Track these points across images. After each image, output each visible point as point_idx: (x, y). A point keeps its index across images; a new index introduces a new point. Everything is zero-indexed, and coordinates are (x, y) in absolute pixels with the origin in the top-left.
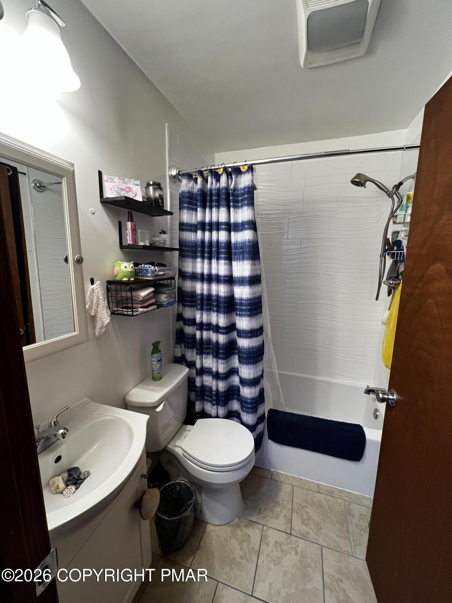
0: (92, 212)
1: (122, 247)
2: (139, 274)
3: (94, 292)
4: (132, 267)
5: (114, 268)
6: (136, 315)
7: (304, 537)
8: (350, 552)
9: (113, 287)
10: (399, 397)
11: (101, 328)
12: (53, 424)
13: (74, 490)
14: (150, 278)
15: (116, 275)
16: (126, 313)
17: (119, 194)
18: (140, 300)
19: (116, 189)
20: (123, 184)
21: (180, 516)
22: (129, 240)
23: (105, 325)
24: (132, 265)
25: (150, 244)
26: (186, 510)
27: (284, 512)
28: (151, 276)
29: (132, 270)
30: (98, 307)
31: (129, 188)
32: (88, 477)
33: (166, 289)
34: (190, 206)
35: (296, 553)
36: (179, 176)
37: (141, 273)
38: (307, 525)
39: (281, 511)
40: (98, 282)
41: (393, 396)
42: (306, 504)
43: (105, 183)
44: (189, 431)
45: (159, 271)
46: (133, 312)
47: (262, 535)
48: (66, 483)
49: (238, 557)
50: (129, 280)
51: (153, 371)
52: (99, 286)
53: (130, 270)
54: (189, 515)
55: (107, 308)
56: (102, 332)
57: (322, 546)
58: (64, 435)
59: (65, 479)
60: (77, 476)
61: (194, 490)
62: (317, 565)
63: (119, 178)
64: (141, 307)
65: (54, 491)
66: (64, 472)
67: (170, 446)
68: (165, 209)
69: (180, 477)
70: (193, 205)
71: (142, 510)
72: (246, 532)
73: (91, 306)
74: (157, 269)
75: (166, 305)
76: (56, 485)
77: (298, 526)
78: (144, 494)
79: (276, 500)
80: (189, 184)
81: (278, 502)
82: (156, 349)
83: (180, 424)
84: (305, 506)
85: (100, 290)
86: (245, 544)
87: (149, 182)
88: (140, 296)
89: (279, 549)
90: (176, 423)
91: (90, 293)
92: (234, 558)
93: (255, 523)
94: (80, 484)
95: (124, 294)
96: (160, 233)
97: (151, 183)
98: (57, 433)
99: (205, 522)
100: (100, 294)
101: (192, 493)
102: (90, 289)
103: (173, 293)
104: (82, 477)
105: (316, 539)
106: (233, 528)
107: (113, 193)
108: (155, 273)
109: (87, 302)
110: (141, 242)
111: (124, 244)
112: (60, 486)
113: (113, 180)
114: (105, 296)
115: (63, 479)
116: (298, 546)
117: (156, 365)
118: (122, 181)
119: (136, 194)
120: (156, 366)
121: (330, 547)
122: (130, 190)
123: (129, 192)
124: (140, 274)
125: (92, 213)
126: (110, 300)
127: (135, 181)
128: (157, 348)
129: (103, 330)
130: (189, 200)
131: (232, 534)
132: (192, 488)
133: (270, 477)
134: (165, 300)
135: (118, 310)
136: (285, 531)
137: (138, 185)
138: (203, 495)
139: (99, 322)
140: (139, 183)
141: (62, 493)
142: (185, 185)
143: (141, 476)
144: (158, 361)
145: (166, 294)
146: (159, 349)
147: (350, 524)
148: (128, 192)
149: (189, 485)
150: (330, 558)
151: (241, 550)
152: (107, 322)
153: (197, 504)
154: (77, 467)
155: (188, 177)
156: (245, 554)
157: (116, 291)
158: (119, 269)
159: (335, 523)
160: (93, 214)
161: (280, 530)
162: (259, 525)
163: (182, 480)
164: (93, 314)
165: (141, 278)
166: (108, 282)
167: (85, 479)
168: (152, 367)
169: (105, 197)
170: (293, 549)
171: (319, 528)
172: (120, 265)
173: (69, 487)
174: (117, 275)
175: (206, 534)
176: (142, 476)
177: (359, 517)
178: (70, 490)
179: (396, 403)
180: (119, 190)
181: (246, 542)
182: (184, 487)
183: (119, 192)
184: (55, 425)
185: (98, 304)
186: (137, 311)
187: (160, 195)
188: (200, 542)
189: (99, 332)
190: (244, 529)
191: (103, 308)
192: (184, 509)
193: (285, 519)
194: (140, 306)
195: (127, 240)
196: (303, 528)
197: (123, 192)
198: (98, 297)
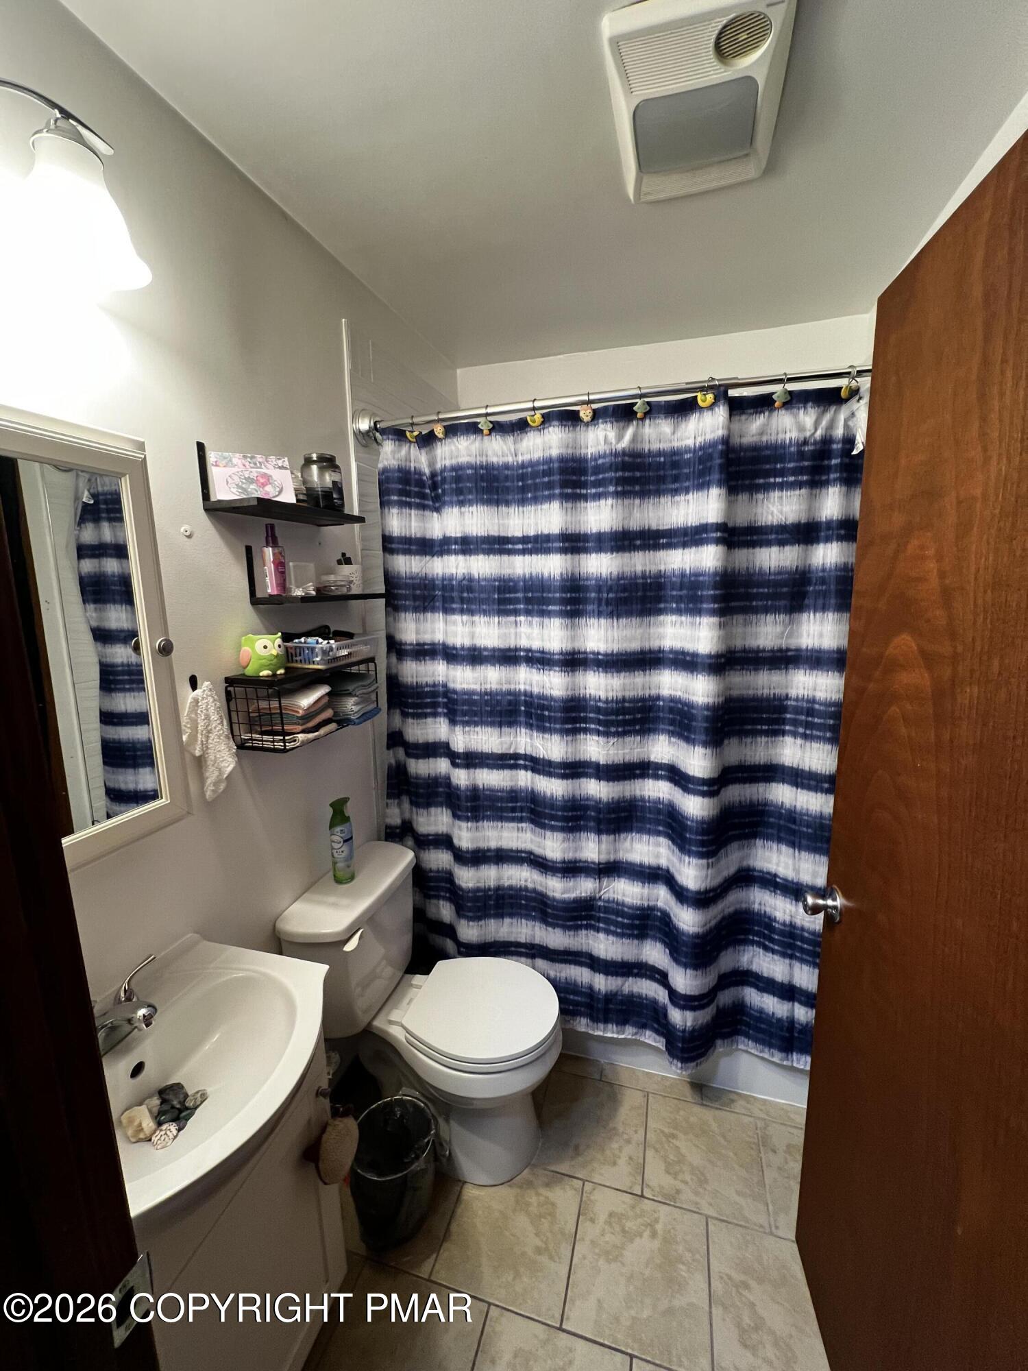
0: (188, 534)
1: (255, 600)
2: (294, 658)
3: (198, 706)
4: (279, 646)
5: (241, 649)
6: (293, 749)
7: (669, 1199)
8: (766, 1225)
9: (239, 690)
10: (845, 902)
11: (216, 784)
12: (122, 995)
13: (175, 1132)
14: (319, 667)
15: (245, 664)
16: (270, 745)
17: (245, 490)
18: (300, 715)
19: (237, 480)
20: (251, 468)
21: (405, 1172)
22: (270, 586)
23: (225, 776)
24: (279, 641)
25: (318, 590)
26: (417, 1158)
27: (628, 1150)
28: (322, 662)
29: (281, 651)
30: (208, 737)
31: (265, 476)
32: (202, 1102)
33: (356, 685)
34: (404, 499)
35: (654, 1235)
36: (374, 432)
37: (300, 655)
38: (675, 1176)
39: (620, 1149)
40: (207, 683)
41: (835, 900)
42: (675, 1132)
43: (213, 468)
44: (419, 987)
45: (339, 648)
46: (285, 743)
47: (581, 1201)
48: (156, 1118)
49: (530, 1251)
50: (274, 675)
51: (335, 863)
52: (209, 693)
53: (274, 652)
54: (422, 1170)
55: (229, 738)
56: (220, 791)
57: (707, 1217)
58: (147, 1020)
59: (155, 1110)
60: (180, 1102)
61: (433, 1115)
62: (697, 1256)
63: (244, 456)
64: (303, 732)
65: (133, 1137)
66: (150, 1096)
67: (378, 1023)
68: (346, 511)
69: (404, 1088)
70: (410, 497)
71: (321, 1165)
72: (547, 1198)
73: (193, 737)
74: (334, 646)
75: (357, 721)
76: (136, 1123)
77: (657, 1175)
78: (324, 1129)
79: (611, 1125)
80: (399, 451)
81: (614, 1129)
82: (339, 814)
83: (400, 974)
84: (673, 1134)
85: (211, 700)
86: (545, 1224)
87: (310, 454)
88: (299, 707)
89: (617, 1228)
90: (389, 973)
91: (189, 708)
92: (524, 1254)
93: (566, 1178)
94: (187, 1118)
95: (263, 704)
96: (339, 562)
97: (314, 457)
98: (134, 1015)
99: (460, 1181)
100: (212, 710)
101: (429, 1121)
102: (190, 700)
103: (373, 691)
104: (189, 1103)
105: (697, 1203)
106: (519, 1191)
107: (232, 489)
108: (331, 653)
109: (183, 728)
110: (298, 587)
111: (259, 594)
112: (144, 1125)
113: (230, 461)
114: (224, 713)
115: (150, 1111)
116: (657, 1220)
117: (341, 850)
118: (250, 463)
119: (282, 488)
120: (342, 852)
121: (725, 1218)
122: (269, 480)
123: (267, 485)
124: (298, 658)
125: (187, 536)
126: (235, 719)
127: (279, 459)
128: (342, 813)
129: (222, 787)
130: (401, 487)
131: (517, 1202)
132: (428, 1111)
133: (597, 1076)
134: (355, 708)
135: (252, 739)
136: (629, 1191)
137: (286, 468)
138: (453, 1124)
139: (211, 769)
140: (286, 464)
141: (150, 1140)
142: (390, 454)
143: (315, 1091)
144: (345, 841)
145: (355, 696)
146: (347, 815)
147: (767, 1166)
148: (263, 485)
149: (422, 1105)
150: (725, 1243)
151: (537, 1235)
152: (230, 769)
153: (441, 1145)
154: (179, 1084)
155: (396, 437)
156: (546, 1243)
157: (247, 699)
158: (250, 650)
159: (736, 1167)
160: (189, 537)
161: (618, 1188)
162: (575, 1181)
163: (407, 1094)
164: (198, 753)
165: (299, 666)
166: (227, 680)
167: (196, 1108)
168: (332, 853)
169: (213, 499)
170: (647, 1227)
171: (703, 1181)
172: (254, 642)
173: (164, 1127)
174: (247, 666)
175: (462, 1206)
176: (320, 1093)
177: (785, 1152)
178: (166, 1134)
179: (841, 914)
180: (243, 483)
181: (545, 1218)
182: (411, 1110)
183: (244, 486)
184: (129, 999)
185: (209, 732)
186: (295, 741)
187: (334, 483)
188: (449, 1224)
189: (213, 791)
190: (543, 1191)
191: (220, 739)
192: (413, 1156)
193: (629, 1164)
194: (300, 728)
195: (266, 587)
196: (667, 1182)
197: (253, 486)
198: (207, 717)
